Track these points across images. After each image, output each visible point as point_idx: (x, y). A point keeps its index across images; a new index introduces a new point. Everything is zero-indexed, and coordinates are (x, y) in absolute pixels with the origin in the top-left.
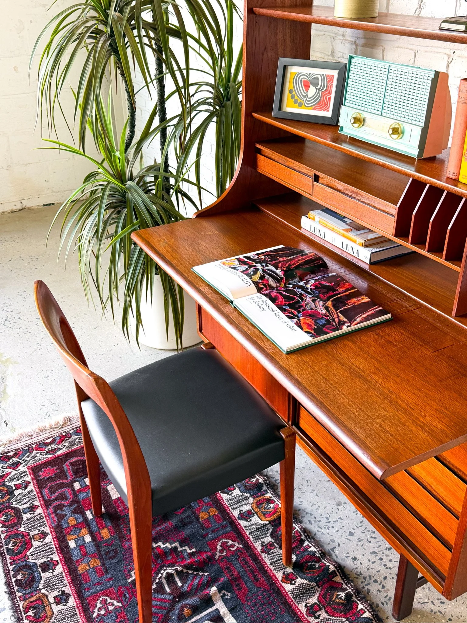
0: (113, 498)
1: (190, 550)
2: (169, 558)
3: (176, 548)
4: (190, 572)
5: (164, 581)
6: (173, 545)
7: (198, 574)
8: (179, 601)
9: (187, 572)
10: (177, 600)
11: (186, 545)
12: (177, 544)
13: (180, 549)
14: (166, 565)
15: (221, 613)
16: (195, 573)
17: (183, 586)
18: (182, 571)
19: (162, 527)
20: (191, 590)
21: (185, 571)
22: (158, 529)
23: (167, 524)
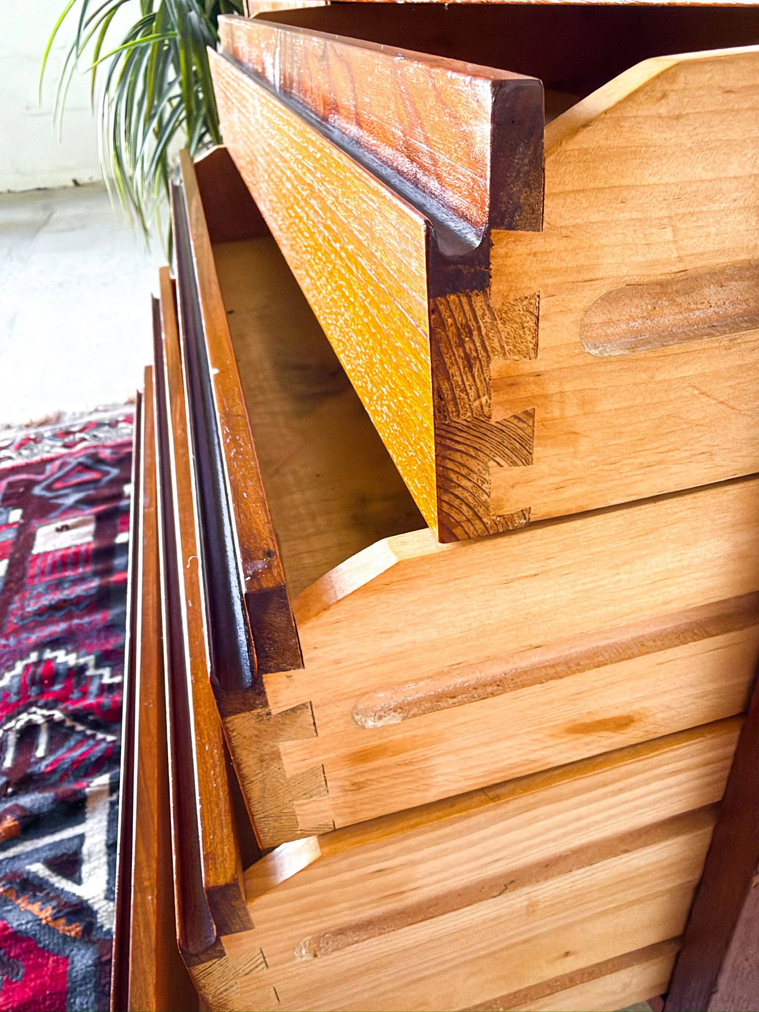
0: (35, 551)
1: (112, 676)
2: (57, 687)
3: (83, 668)
4: (80, 728)
5: (12, 738)
6: (82, 661)
7: (93, 736)
8: (13, 794)
9: (72, 728)
10: (10, 790)
11: (108, 666)
12: (90, 659)
13: (90, 672)
14: (41, 702)
15: (85, 850)
16: (89, 732)
17: (43, 759)
18: (61, 723)
19: (86, 620)
20: (53, 772)
21: (68, 723)
22: (76, 621)
23: (98, 617)
